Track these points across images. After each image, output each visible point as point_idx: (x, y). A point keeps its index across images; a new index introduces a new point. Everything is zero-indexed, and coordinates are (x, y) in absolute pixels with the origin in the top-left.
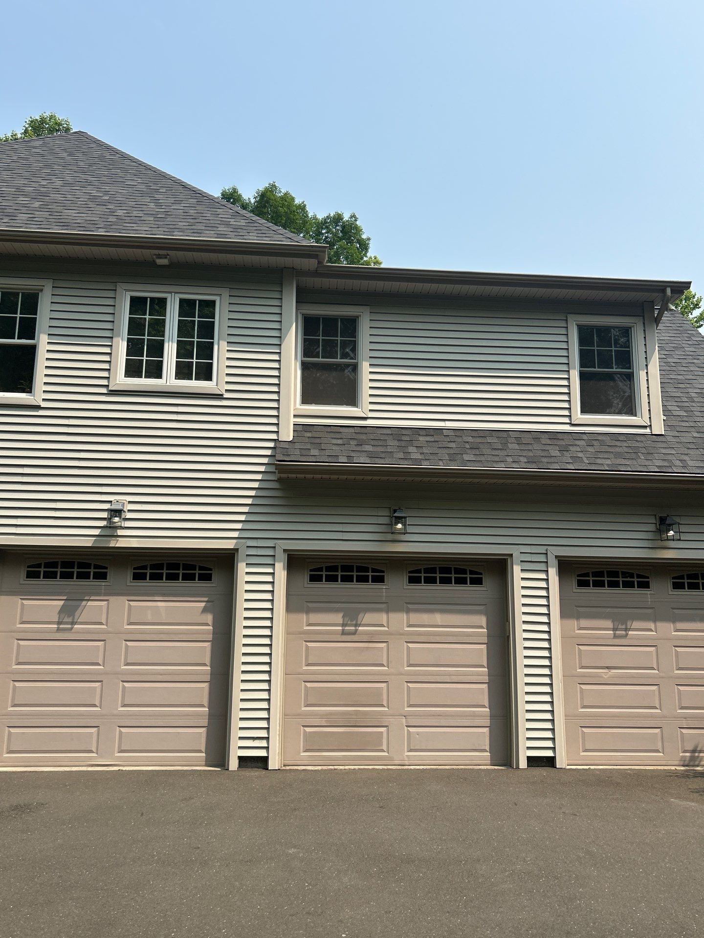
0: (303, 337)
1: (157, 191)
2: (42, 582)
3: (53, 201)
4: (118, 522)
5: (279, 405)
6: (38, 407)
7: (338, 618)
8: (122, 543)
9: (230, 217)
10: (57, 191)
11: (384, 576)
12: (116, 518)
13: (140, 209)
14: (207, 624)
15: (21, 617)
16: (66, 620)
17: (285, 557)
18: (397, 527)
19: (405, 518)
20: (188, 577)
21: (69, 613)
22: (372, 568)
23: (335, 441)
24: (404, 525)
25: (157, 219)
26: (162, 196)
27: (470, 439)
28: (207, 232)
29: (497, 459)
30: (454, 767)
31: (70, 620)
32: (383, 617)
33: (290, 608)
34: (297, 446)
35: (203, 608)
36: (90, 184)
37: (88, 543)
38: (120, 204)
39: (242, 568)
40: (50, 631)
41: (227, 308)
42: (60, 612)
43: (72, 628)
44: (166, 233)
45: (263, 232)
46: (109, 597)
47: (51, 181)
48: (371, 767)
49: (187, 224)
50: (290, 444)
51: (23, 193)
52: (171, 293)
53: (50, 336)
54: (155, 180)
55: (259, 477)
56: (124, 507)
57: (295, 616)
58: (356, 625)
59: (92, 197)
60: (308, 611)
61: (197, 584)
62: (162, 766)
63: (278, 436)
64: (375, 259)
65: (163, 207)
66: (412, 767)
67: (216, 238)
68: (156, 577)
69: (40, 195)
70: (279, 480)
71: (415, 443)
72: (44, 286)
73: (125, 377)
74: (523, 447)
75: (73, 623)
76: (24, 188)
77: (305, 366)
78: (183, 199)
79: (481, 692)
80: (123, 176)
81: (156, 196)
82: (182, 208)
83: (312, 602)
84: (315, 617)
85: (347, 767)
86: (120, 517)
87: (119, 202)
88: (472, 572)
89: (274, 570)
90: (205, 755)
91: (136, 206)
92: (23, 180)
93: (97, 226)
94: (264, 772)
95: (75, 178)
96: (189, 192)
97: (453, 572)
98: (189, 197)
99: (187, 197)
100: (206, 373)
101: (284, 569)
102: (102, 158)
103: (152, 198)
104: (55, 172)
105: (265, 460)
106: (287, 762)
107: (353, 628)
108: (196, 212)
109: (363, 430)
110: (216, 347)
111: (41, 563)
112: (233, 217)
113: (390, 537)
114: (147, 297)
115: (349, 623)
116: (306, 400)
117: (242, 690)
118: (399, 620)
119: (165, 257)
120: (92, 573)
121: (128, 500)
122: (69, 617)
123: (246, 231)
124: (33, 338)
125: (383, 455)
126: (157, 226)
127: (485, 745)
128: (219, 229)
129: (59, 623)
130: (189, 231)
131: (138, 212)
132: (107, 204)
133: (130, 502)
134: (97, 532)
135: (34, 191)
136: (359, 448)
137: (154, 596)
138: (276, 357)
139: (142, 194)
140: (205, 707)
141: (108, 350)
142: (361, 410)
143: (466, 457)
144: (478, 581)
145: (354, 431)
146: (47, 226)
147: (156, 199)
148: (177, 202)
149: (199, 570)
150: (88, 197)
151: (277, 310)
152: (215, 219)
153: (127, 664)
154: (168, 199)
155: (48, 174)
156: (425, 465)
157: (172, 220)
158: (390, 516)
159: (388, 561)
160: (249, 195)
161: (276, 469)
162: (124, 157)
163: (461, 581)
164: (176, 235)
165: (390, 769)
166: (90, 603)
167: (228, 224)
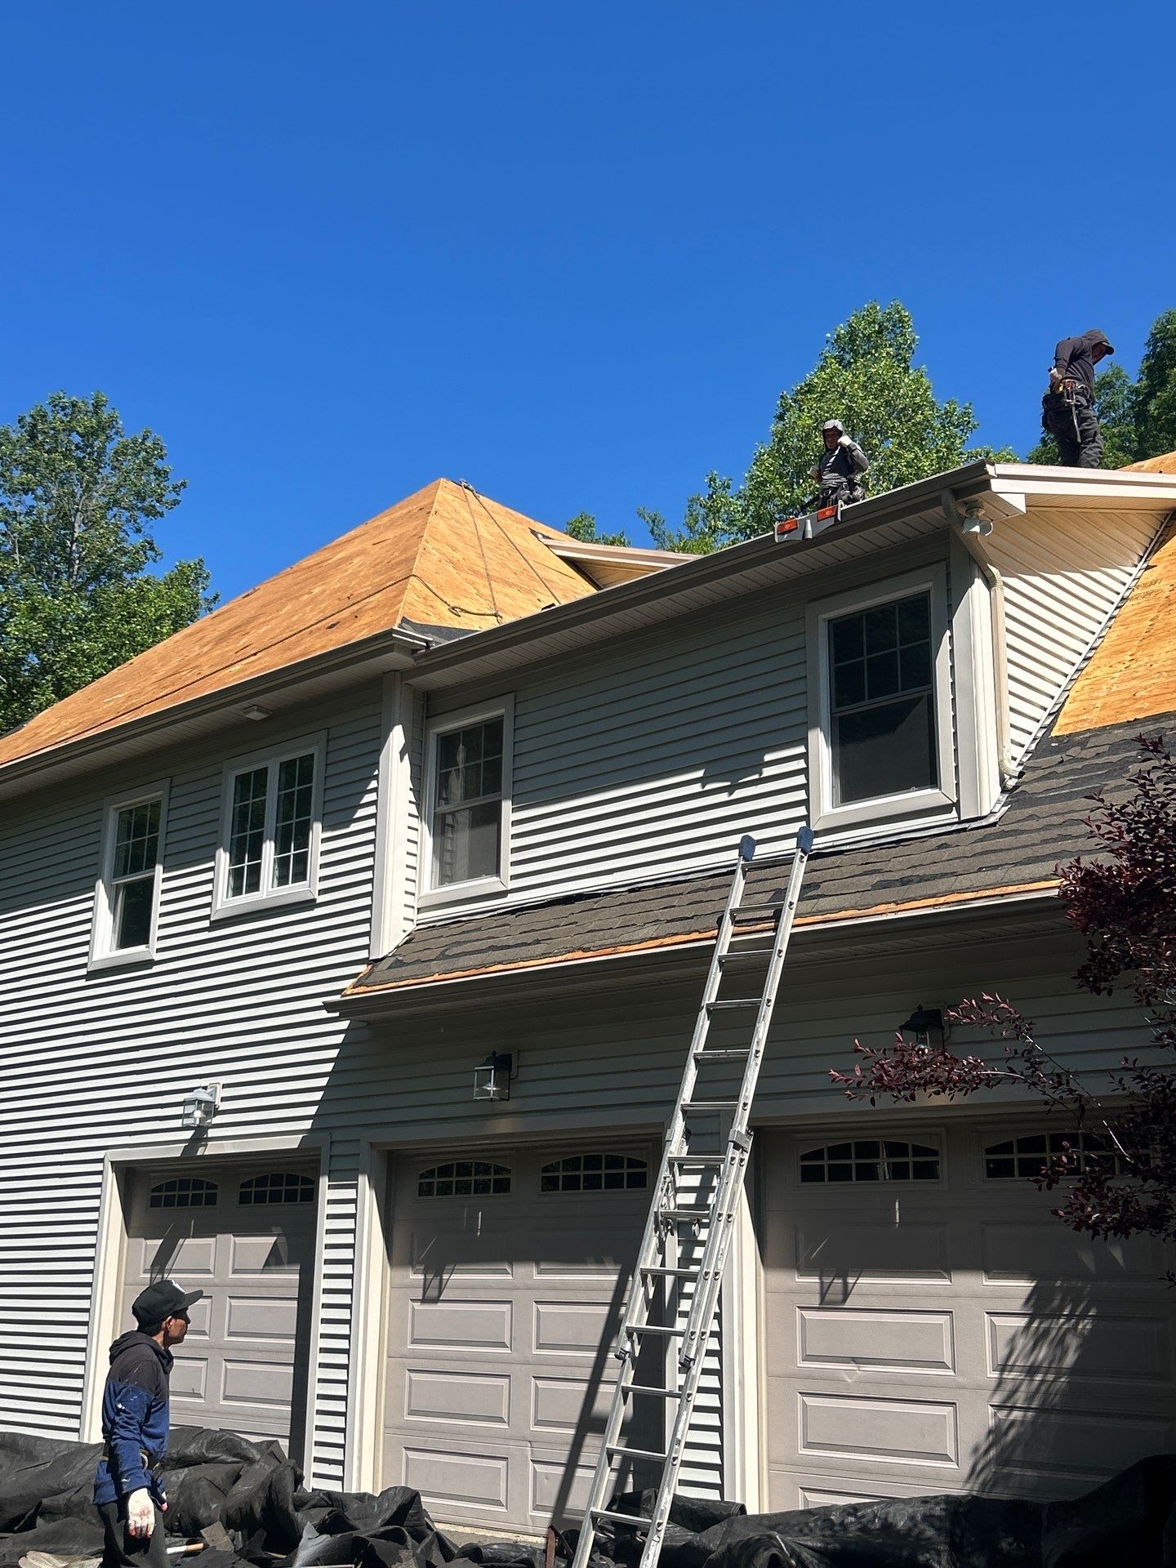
8: (211, 1149)
133: (225, 1086)
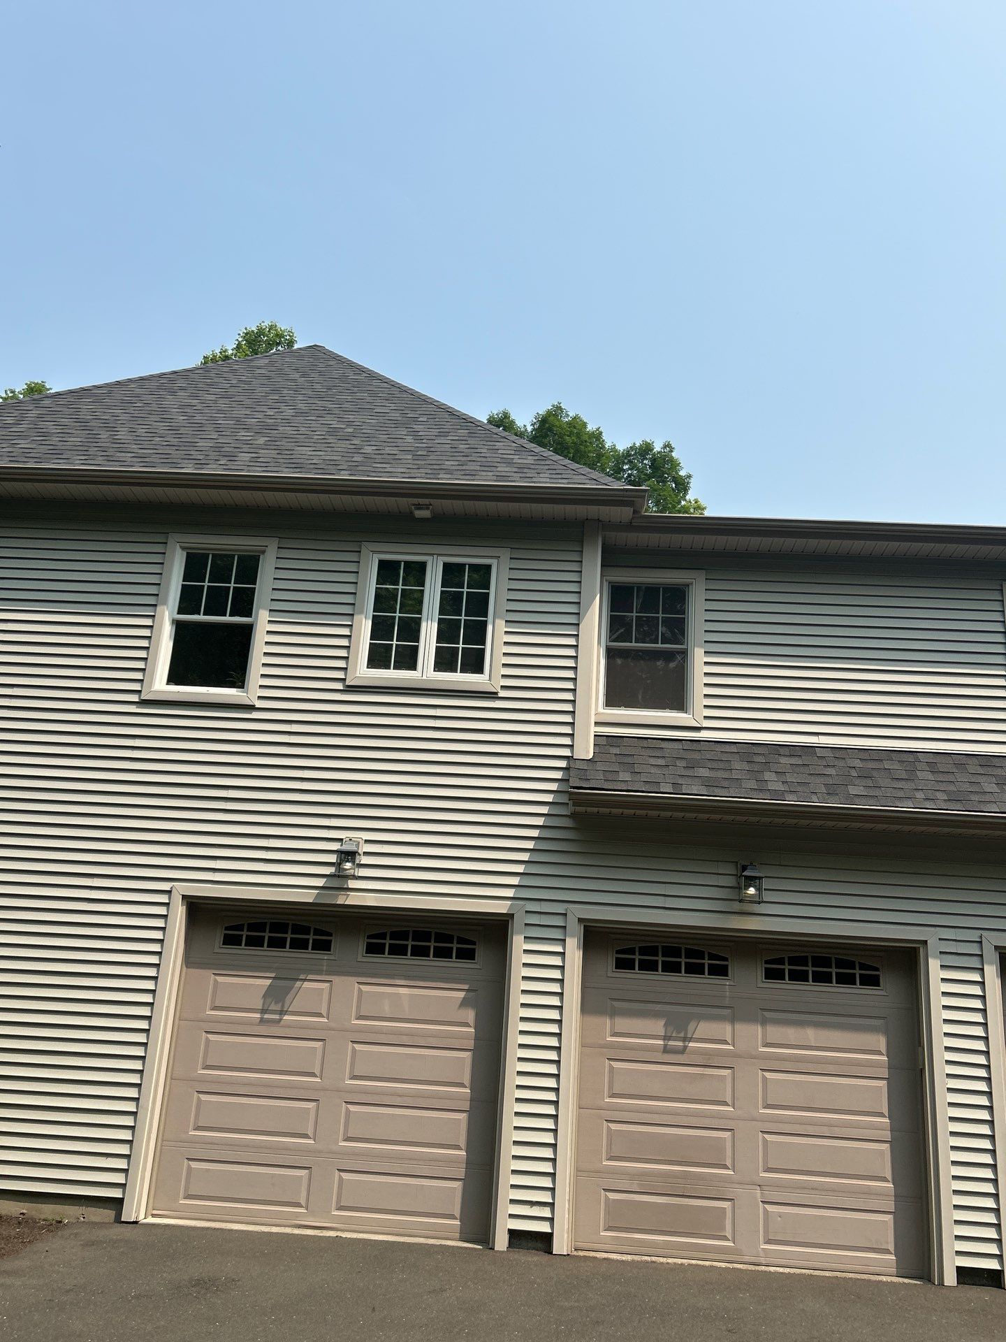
0: (610, 613)
1: (415, 420)
2: (243, 951)
3: (281, 435)
4: (351, 869)
5: (574, 707)
6: (252, 708)
7: (658, 1026)
9: (513, 452)
10: (288, 422)
11: (727, 966)
12: (347, 864)
13: (395, 444)
14: (466, 1025)
15: (213, 1001)
16: (273, 1007)
17: (580, 930)
18: (748, 892)
19: (760, 878)
20: (443, 953)
21: (277, 997)
22: (709, 953)
23: (653, 761)
24: (759, 889)
25: (416, 457)
26: (422, 427)
27: (858, 763)
28: (484, 473)
29: (901, 794)
30: (838, 1274)
31: (278, 1007)
32: (726, 1030)
33: (587, 1007)
34: (600, 766)
35: (461, 999)
36: (329, 412)
37: (308, 897)
38: (368, 438)
39: (518, 943)
40: (249, 1023)
41: (506, 574)
42: (265, 996)
43: (281, 1020)
44: (429, 476)
45: (558, 471)
46: (333, 977)
47: (280, 410)
48: (707, 1263)
49: (457, 463)
50: (590, 763)
51: (244, 427)
52: (432, 555)
53: (271, 613)
54: (413, 406)
55: (544, 810)
56: (358, 849)
57: (595, 1021)
58: (685, 1039)
59: (331, 430)
60: (613, 1013)
61: (454, 964)
62: (397, 1235)
63: (572, 752)
64: (696, 503)
65: (424, 441)
66: (772, 1269)
67: (495, 481)
68: (398, 951)
69: (264, 429)
70: (573, 816)
71: (774, 767)
72: (267, 546)
73: (368, 667)
74: (941, 777)
75: (282, 1013)
76: (246, 420)
77: (611, 654)
78: (451, 430)
79: (880, 1156)
80: (372, 401)
81: (415, 426)
82: (449, 442)
83: (618, 1000)
84: (623, 1023)
85: (670, 1260)
86: (353, 862)
87: (366, 435)
88: (863, 966)
89: (564, 948)
90: (459, 1223)
91: (388, 440)
92: (245, 409)
93: (339, 467)
94: (547, 1257)
95: (310, 405)
96: (457, 421)
97: (834, 965)
98: (459, 427)
99: (455, 427)
100: (475, 663)
101: (578, 948)
102: (343, 378)
103: (409, 430)
104: (284, 398)
105: (554, 786)
106: (581, 1245)
107: (681, 1044)
108: (468, 446)
109: (695, 746)
110: (490, 628)
111: (244, 925)
112: (517, 453)
113: (736, 906)
114: (401, 561)
115: (674, 1035)
116: (611, 701)
117: (516, 1128)
118: (751, 1036)
119: (427, 507)
120: (311, 941)
121: (364, 839)
122: (276, 1003)
123: (535, 471)
124: (249, 615)
125: (726, 784)
126: (416, 467)
127: (888, 1243)
128: (498, 469)
129: (263, 1011)
130: (459, 472)
131: (391, 448)
132: (352, 438)
134: (320, 882)
135: (258, 424)
136: (690, 773)
137: (394, 978)
138: (572, 641)
139: (397, 424)
140: (460, 1149)
141: (346, 632)
142: (691, 716)
143: (853, 790)
144: (872, 981)
145: (681, 747)
146: (275, 469)
147: (414, 430)
148: (442, 434)
149: (458, 943)
150: (326, 429)
151: (574, 577)
152: (494, 455)
153: (354, 1077)
154: (431, 430)
155: (276, 401)
156: (791, 800)
157: (436, 458)
158: (737, 875)
159: (733, 944)
160: (525, 420)
161: (569, 800)
162: (372, 376)
163: (846, 980)
164: (442, 479)
165: (738, 1269)
166: (306, 985)
167: (510, 463)
